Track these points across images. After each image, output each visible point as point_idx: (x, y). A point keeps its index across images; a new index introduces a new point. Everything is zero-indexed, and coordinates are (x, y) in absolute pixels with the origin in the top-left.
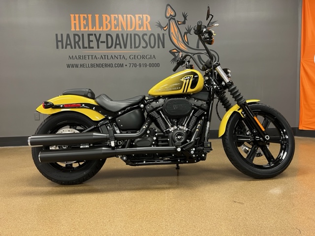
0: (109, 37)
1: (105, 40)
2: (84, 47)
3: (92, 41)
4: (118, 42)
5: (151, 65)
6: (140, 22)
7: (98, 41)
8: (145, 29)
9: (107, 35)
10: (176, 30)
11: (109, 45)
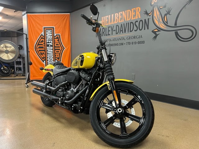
0: (117, 27)
1: (115, 29)
2: (106, 35)
3: (110, 31)
4: (121, 30)
5: (139, 43)
7: (112, 30)
9: (117, 26)
10: (158, 13)
11: (117, 32)
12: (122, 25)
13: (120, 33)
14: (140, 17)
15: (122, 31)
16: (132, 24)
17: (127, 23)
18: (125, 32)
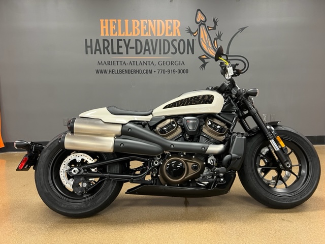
0: (138, 42)
1: (135, 46)
2: (113, 53)
3: (121, 47)
4: (147, 48)
5: (180, 71)
6: (170, 28)
7: (127, 46)
8: (175, 35)
9: (136, 40)
10: (206, 35)
11: (139, 51)
12: (147, 41)
13: (144, 53)
14: (179, 35)
15: (149, 50)
16: (166, 42)
17: (157, 40)
18: (154, 53)
